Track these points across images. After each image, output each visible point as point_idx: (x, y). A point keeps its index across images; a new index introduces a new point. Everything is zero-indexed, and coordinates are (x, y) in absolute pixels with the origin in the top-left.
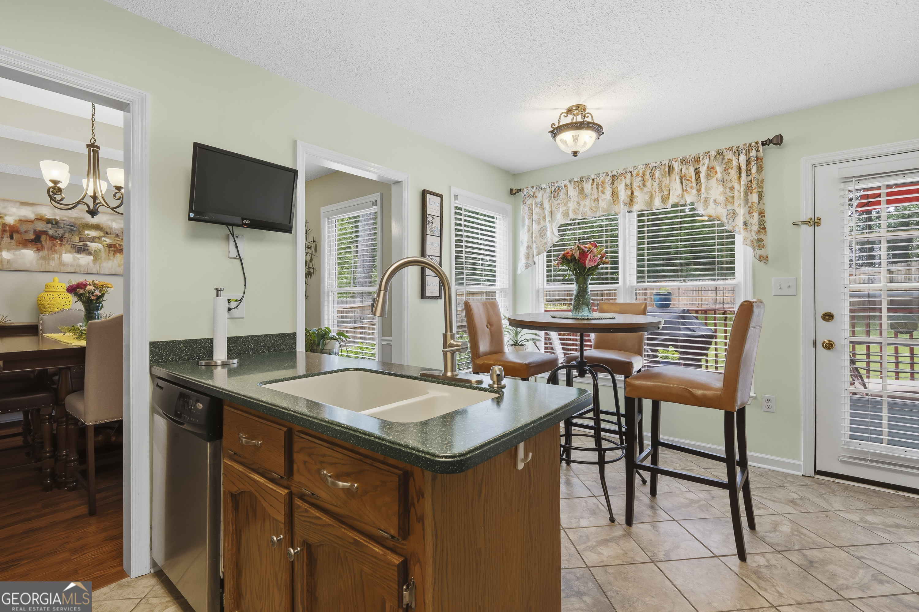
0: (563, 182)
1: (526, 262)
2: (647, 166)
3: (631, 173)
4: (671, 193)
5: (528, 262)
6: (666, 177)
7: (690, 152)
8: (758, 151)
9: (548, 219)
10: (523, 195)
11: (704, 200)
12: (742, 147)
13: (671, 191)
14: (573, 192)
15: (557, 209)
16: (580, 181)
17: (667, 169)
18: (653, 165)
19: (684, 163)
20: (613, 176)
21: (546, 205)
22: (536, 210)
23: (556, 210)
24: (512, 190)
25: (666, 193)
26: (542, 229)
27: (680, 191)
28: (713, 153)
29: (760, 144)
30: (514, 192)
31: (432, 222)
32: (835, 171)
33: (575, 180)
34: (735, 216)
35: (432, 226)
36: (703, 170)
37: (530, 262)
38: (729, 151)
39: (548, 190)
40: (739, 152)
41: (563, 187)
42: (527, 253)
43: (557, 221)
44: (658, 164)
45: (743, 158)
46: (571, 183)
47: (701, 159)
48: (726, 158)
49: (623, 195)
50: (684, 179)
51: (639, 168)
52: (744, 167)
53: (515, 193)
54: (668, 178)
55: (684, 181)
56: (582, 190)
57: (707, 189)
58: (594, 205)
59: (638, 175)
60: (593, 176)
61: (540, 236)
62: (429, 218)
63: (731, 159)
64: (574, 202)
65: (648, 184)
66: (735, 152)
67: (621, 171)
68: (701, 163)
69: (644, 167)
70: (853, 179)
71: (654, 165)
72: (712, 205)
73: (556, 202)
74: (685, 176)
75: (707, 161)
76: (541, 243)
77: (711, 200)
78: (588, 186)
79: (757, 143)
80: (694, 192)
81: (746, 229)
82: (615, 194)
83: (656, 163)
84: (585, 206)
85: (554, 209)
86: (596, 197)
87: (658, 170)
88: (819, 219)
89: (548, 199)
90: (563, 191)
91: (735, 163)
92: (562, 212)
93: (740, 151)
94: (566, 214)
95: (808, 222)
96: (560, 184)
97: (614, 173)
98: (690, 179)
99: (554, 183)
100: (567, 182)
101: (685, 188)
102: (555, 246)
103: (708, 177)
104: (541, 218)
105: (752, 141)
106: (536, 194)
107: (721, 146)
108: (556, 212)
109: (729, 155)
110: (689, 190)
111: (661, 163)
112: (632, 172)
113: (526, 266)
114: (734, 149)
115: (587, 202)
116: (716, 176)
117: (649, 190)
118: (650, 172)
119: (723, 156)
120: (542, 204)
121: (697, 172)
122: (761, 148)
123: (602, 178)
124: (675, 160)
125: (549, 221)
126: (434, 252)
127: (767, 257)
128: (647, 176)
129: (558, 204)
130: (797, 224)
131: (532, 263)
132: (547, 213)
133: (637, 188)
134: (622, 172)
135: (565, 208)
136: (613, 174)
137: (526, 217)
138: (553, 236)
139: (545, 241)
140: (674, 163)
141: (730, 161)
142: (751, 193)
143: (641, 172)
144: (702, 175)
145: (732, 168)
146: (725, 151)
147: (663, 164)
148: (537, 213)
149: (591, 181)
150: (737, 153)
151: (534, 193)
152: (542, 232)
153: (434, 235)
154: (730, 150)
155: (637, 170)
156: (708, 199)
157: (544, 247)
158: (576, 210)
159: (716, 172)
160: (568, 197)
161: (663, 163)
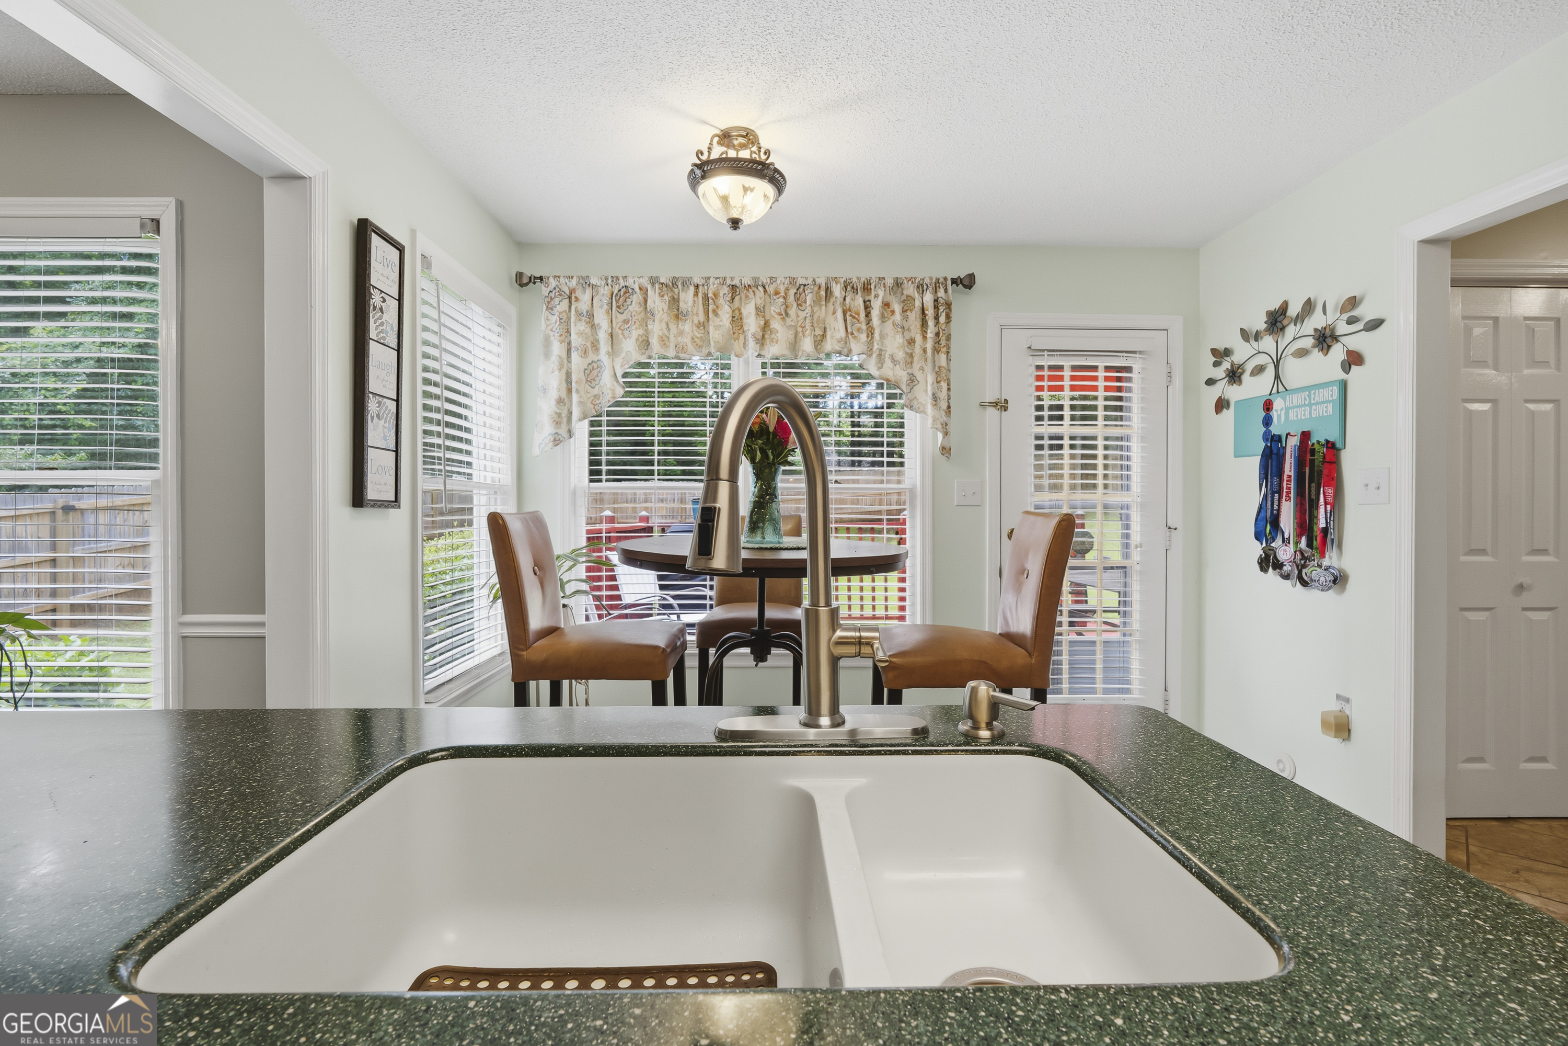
0: (637, 279)
1: (555, 431)
2: (793, 281)
3: (764, 287)
4: (829, 334)
5: (560, 431)
6: (821, 306)
7: (859, 272)
8: (946, 291)
9: (604, 346)
10: (545, 291)
11: (878, 352)
12: (927, 281)
13: (828, 330)
14: (657, 302)
15: (623, 330)
16: (671, 284)
17: (823, 293)
18: (801, 281)
19: (849, 289)
20: (734, 287)
21: (601, 318)
22: (578, 328)
23: (620, 332)
24: (519, 275)
25: (819, 332)
26: (590, 367)
27: (842, 333)
28: (890, 282)
29: (949, 282)
30: (525, 280)
31: (381, 310)
32: (1022, 339)
33: (662, 280)
34: (914, 383)
35: (380, 318)
36: (876, 305)
37: (563, 431)
38: (910, 282)
39: (605, 291)
40: (923, 288)
41: (637, 289)
42: (556, 413)
43: (623, 355)
44: (810, 281)
45: (928, 298)
46: (653, 284)
47: (872, 287)
48: (905, 292)
49: (752, 324)
50: (848, 313)
51: (778, 282)
52: (930, 312)
53: (527, 284)
54: (824, 307)
55: (849, 318)
56: (675, 301)
57: (882, 337)
58: (699, 335)
59: (777, 293)
60: (697, 280)
61: (587, 381)
62: (376, 299)
63: (912, 295)
64: (661, 321)
65: (793, 311)
66: (918, 287)
67: (747, 281)
68: (873, 293)
69: (787, 281)
70: (1046, 353)
71: (804, 282)
72: (888, 363)
73: (622, 318)
74: (850, 310)
75: (881, 293)
76: (589, 395)
77: (887, 356)
78: (687, 298)
79: (945, 279)
80: (863, 337)
81: (936, 405)
82: (737, 320)
83: (807, 279)
84: (681, 333)
85: (617, 331)
86: (702, 320)
87: (810, 291)
88: (1006, 401)
89: (606, 307)
90: (637, 298)
91: (918, 304)
92: (637, 339)
93: (925, 287)
94: (645, 344)
95: (995, 404)
96: (630, 282)
97: (736, 282)
98: (857, 316)
99: (617, 278)
100: (645, 282)
101: (849, 330)
102: (618, 404)
103: (883, 318)
104: (589, 344)
105: (940, 276)
106: (578, 293)
107: (901, 275)
108: (621, 336)
109: (910, 290)
110: (856, 333)
111: (814, 280)
112: (767, 287)
113: (555, 440)
114: (917, 281)
115: (687, 327)
116: (893, 318)
117: (793, 324)
118: (796, 293)
119: (903, 289)
120: (591, 316)
121: (867, 307)
122: (950, 288)
123: (712, 288)
124: (835, 279)
125: (608, 353)
126: (384, 386)
127: (950, 449)
128: (791, 298)
129: (626, 322)
130: (982, 405)
131: (565, 435)
132: (603, 336)
133: (776, 316)
134: (749, 283)
135: (641, 332)
136: (734, 283)
137: (552, 338)
138: (615, 383)
139: (596, 391)
140: (834, 285)
141: (910, 299)
142: (938, 352)
143: (782, 289)
144: (875, 313)
145: (911, 311)
146: (905, 281)
147: (817, 283)
148: (580, 334)
149: (692, 289)
150: (921, 287)
151: (572, 291)
152: (592, 373)
153: (386, 342)
154: (912, 283)
155: (774, 285)
156: (883, 353)
157: (595, 405)
158: (665, 338)
159: (893, 312)
160: (648, 313)
161: (818, 281)
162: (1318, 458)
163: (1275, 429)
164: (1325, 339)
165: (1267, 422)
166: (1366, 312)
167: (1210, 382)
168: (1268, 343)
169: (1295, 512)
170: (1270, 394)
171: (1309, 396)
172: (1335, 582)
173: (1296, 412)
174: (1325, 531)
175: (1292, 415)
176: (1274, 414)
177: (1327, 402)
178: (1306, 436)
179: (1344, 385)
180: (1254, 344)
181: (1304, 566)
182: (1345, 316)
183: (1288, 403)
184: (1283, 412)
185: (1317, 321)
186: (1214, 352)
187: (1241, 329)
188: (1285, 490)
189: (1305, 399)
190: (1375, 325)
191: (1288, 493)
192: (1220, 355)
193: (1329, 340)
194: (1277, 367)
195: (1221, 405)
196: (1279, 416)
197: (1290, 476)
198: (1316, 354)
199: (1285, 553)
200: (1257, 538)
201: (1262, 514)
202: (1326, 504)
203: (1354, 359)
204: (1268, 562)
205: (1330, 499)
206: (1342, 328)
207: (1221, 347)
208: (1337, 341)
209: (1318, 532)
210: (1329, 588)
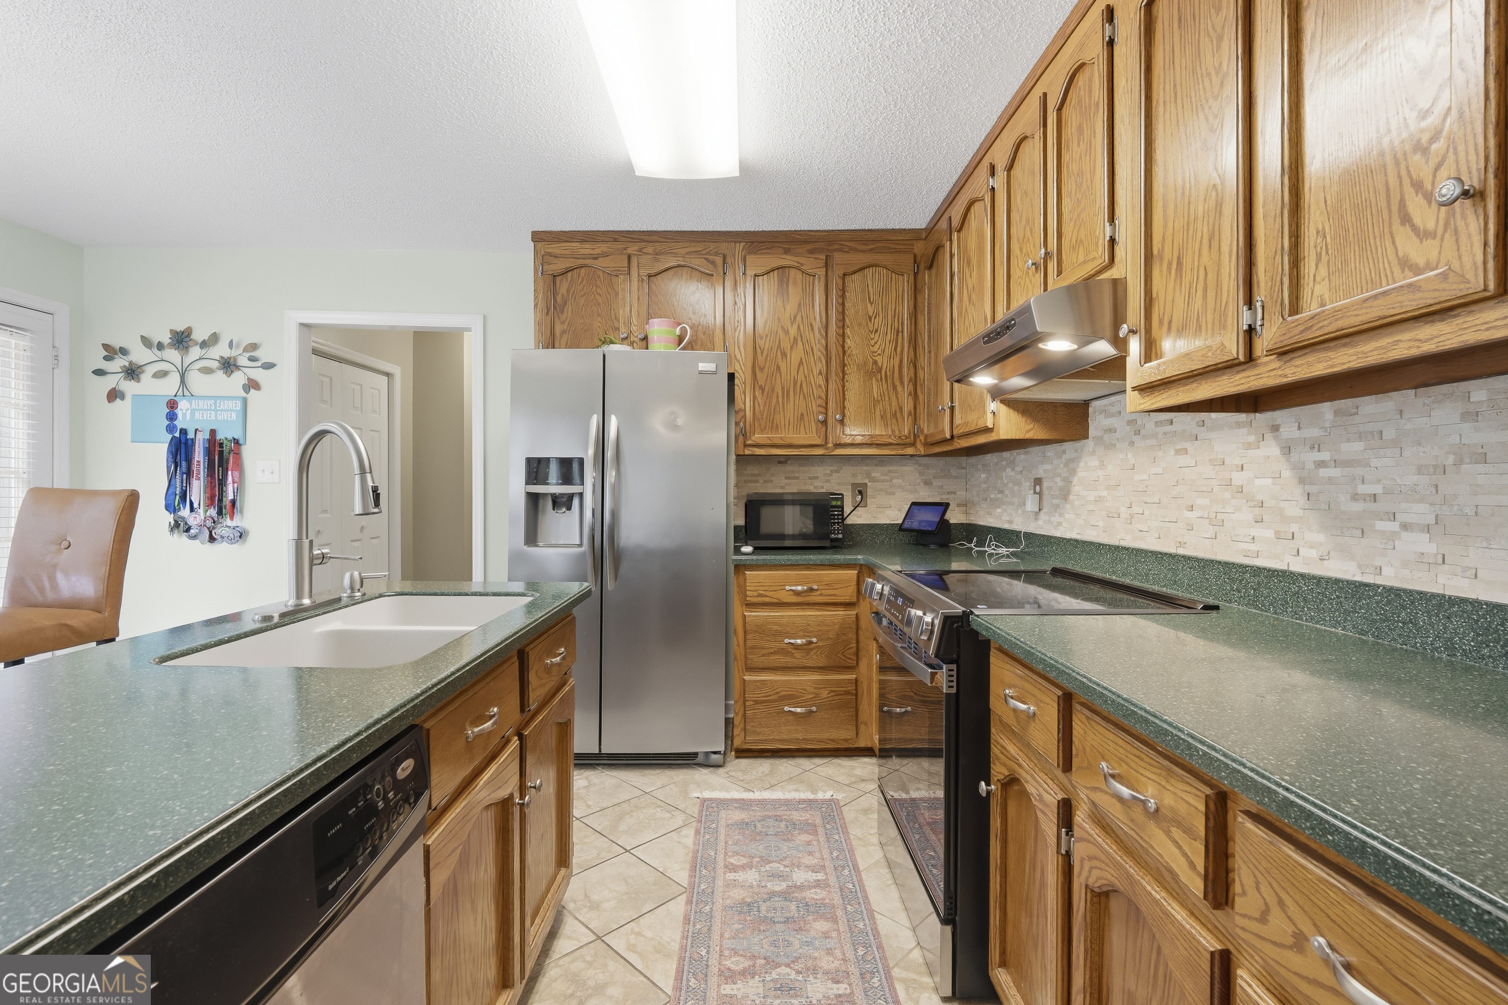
162: (226, 449)
163: (180, 424)
164: (228, 365)
165: (172, 417)
166: (264, 355)
167: (99, 372)
168: (173, 355)
169: (206, 487)
170: (175, 396)
171: (215, 404)
172: (240, 537)
173: (202, 413)
174: (233, 502)
175: (198, 415)
176: (179, 412)
177: (232, 410)
178: (213, 432)
179: (245, 402)
180: (158, 353)
181: (214, 528)
182: (247, 355)
183: (193, 406)
184: (188, 412)
185: (221, 350)
186: (106, 347)
187: (142, 336)
188: (195, 472)
189: (211, 405)
190: (269, 366)
191: (198, 473)
192: (111, 352)
193: (232, 368)
194: (182, 377)
195: (114, 395)
196: (184, 415)
197: (199, 462)
198: (220, 373)
199: (194, 520)
200: (167, 509)
201: (171, 490)
202: (234, 483)
203: (252, 385)
204: (179, 526)
205: (237, 479)
206: (243, 361)
207: (117, 345)
208: (239, 369)
209: (228, 503)
210: (238, 541)
